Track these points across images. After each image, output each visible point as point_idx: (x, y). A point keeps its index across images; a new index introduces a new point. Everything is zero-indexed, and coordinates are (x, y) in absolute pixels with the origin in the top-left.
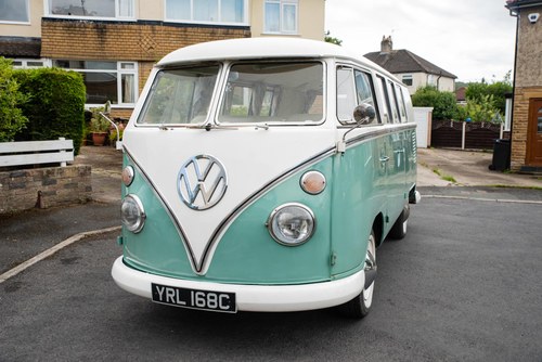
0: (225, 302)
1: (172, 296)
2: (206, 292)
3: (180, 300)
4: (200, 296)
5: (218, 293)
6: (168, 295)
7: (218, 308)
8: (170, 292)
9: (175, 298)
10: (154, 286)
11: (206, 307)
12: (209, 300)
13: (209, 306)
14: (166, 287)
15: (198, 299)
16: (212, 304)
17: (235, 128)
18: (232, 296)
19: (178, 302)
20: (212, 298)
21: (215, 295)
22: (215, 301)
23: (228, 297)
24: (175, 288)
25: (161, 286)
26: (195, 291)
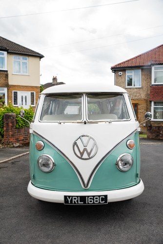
0: (102, 199)
1: (76, 200)
2: (94, 196)
3: (80, 202)
4: (90, 199)
5: (99, 196)
6: (73, 200)
7: (99, 203)
8: (75, 199)
9: (77, 201)
10: (65, 197)
11: (94, 203)
12: (95, 200)
13: (95, 202)
14: (72, 196)
15: (89, 200)
16: (97, 201)
17: (96, 123)
18: (106, 196)
19: (79, 203)
20: (97, 198)
21: (98, 197)
22: (98, 200)
23: (104, 197)
24: (78, 197)
25: (69, 197)
26: (88, 197)
